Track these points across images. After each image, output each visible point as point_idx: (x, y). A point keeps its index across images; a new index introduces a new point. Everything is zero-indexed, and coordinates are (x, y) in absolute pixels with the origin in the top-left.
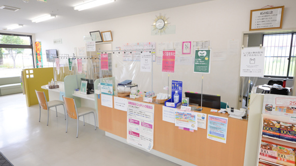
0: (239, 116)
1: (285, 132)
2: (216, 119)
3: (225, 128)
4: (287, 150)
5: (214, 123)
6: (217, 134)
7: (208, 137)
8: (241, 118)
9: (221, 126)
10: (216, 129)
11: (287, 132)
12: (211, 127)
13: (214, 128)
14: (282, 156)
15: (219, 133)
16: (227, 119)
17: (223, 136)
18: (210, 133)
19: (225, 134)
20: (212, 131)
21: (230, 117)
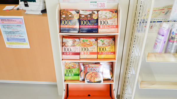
0: (37, 11)
1: (85, 23)
2: (8, 20)
3: (23, 29)
4: (90, 41)
5: (8, 27)
6: (17, 39)
7: (7, 46)
8: (40, 13)
9: (19, 29)
10: (14, 33)
11: (87, 22)
12: (6, 32)
13: (10, 32)
14: (85, 49)
15: (19, 37)
16: (22, 17)
17: (24, 40)
18: (8, 40)
19: (26, 37)
20: (9, 37)
21: (27, 14)
